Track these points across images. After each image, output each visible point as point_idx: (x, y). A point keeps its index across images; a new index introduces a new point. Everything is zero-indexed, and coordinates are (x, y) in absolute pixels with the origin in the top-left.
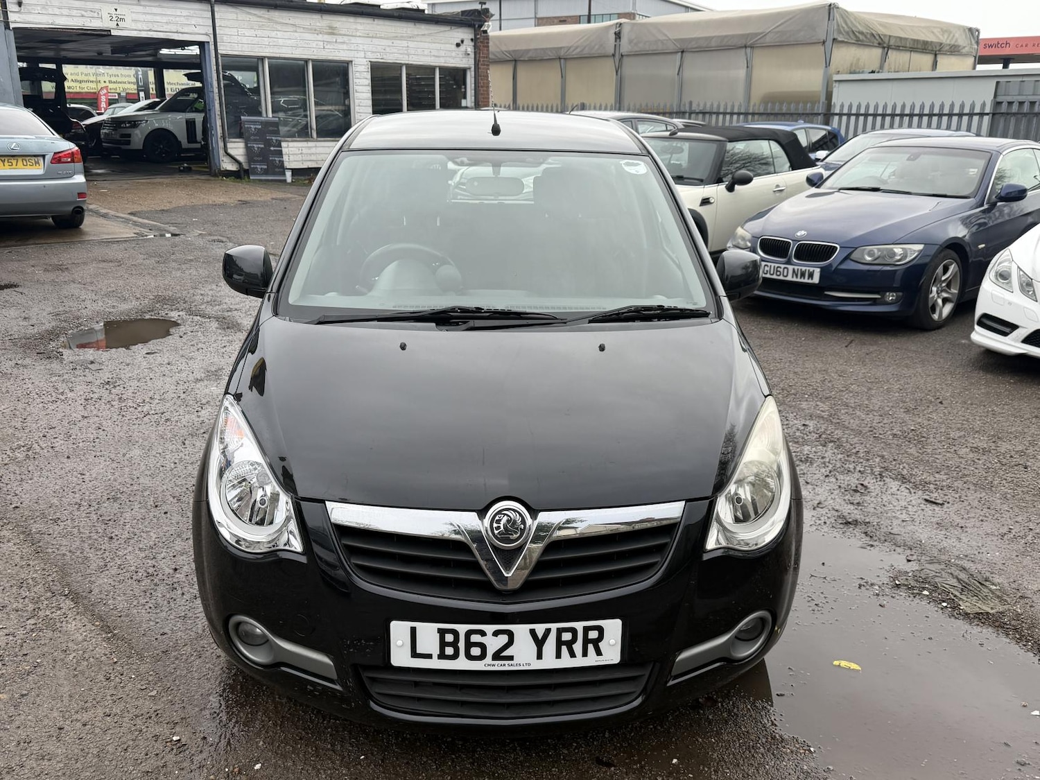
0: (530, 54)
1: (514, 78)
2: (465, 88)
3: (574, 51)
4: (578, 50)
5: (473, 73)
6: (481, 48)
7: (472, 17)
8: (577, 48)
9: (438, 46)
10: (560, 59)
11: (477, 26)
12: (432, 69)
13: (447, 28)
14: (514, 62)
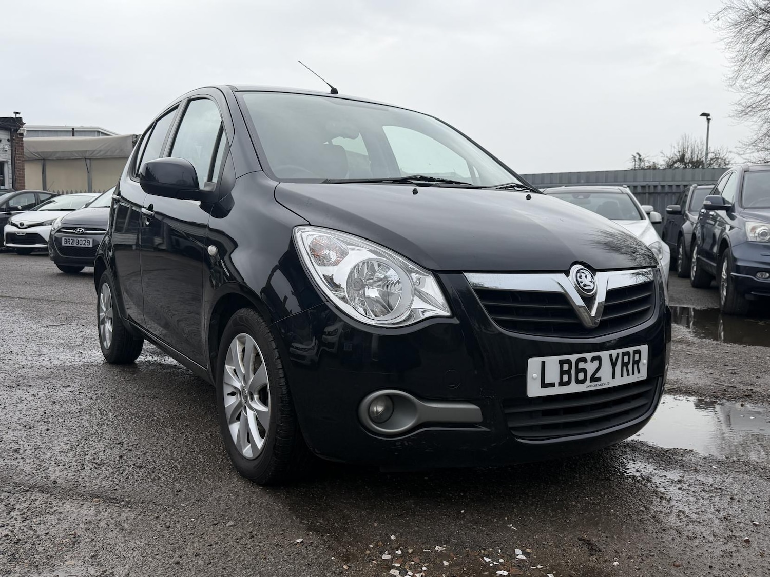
0: (58, 155)
1: (44, 172)
2: (3, 177)
3: (97, 153)
4: (102, 153)
5: (10, 166)
6: (17, 147)
7: (8, 123)
8: (100, 151)
10: (85, 159)
11: (13, 130)
14: (43, 161)
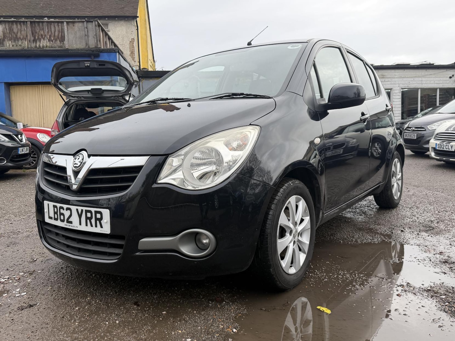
9: (439, 79)
12: (435, 89)
13: (445, 70)
